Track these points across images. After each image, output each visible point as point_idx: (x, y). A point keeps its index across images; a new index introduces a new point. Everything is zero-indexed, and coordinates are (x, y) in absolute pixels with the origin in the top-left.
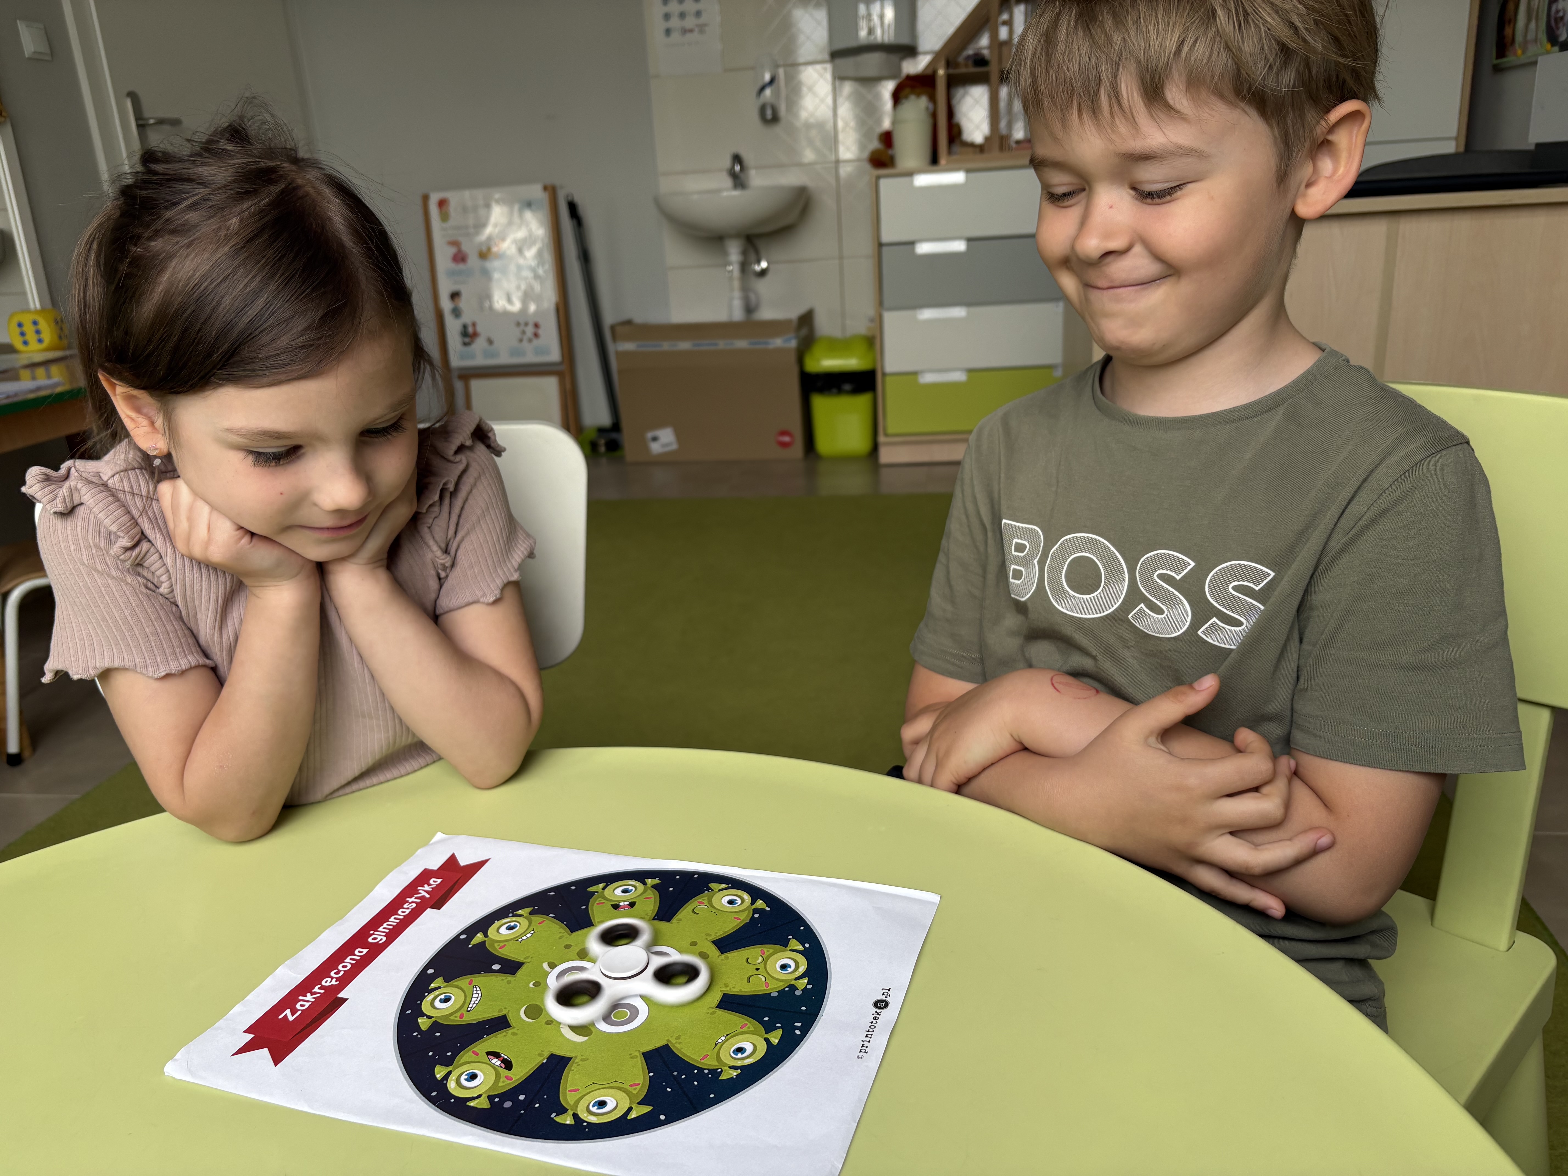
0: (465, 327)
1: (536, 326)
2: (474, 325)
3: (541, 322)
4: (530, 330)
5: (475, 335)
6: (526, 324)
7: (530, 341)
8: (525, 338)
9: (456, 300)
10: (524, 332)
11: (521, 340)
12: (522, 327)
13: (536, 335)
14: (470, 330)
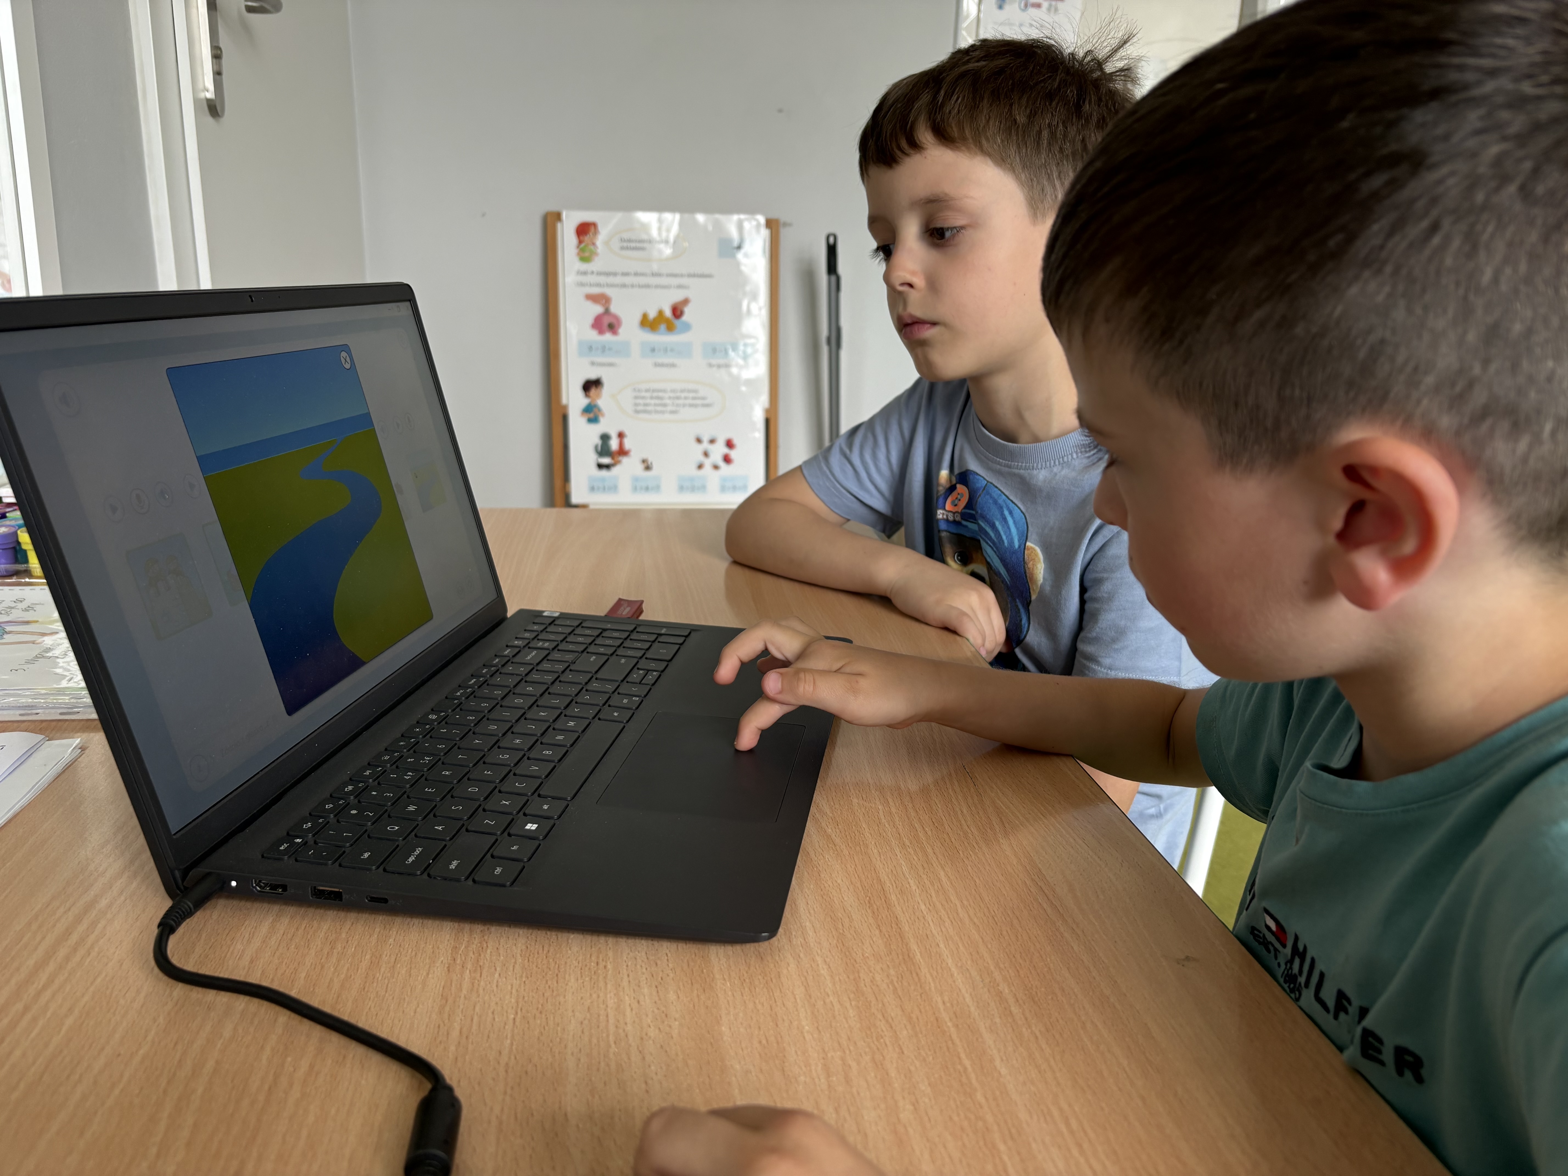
0: (605, 438)
1: (730, 444)
2: (621, 435)
3: (736, 441)
4: (719, 450)
5: (622, 452)
6: (712, 441)
7: (716, 467)
8: (708, 463)
9: (593, 391)
10: (706, 454)
11: (700, 467)
12: (705, 445)
13: (727, 459)
14: (614, 444)
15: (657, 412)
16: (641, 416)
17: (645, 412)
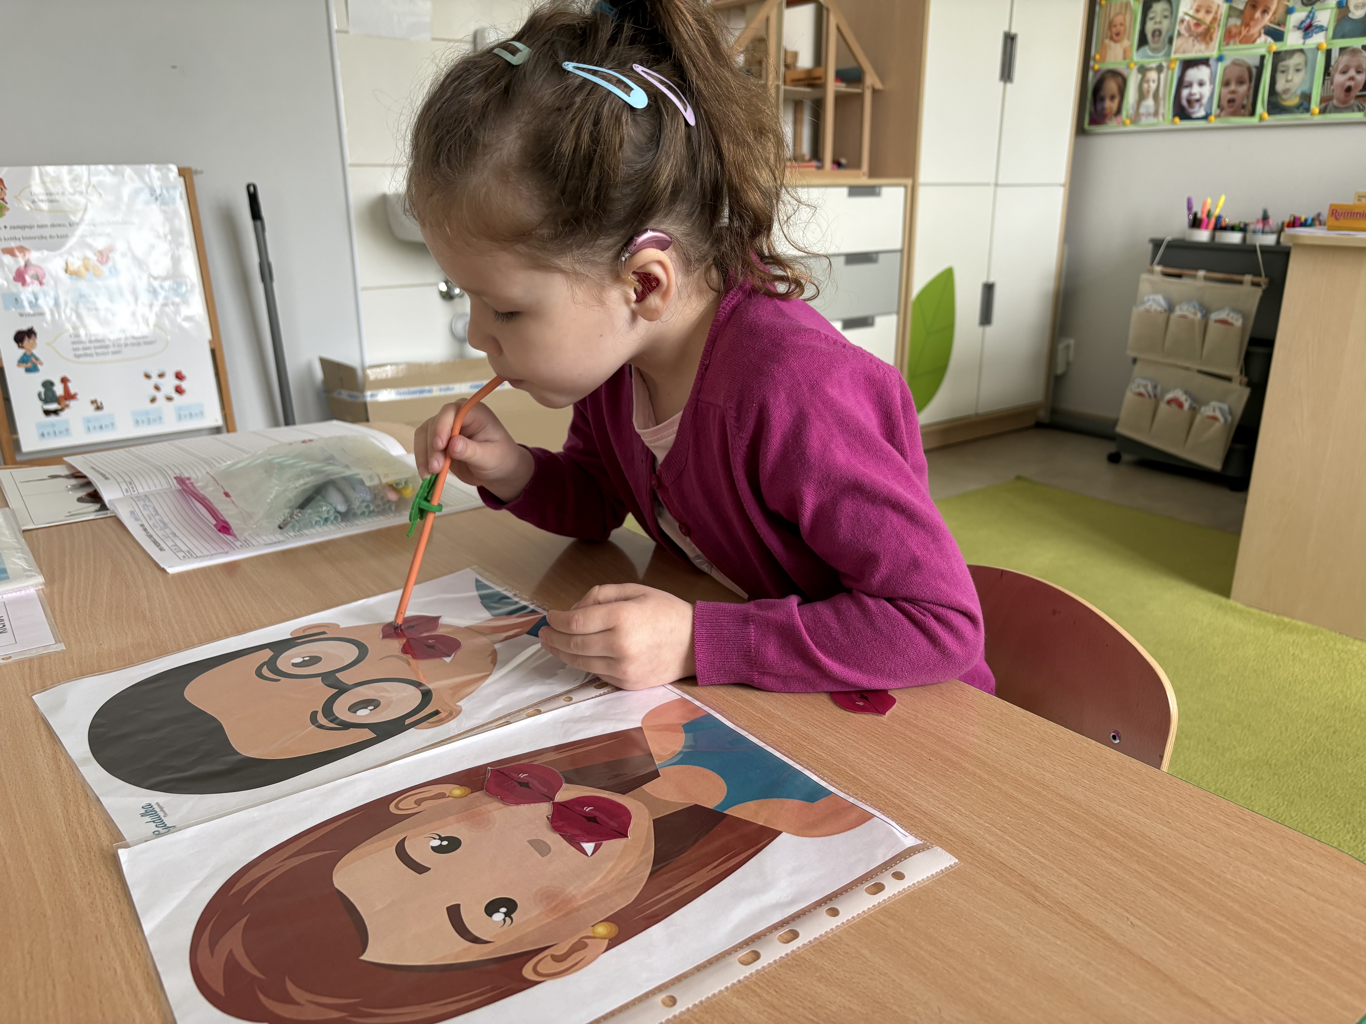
0: (48, 385)
1: (179, 376)
2: (64, 381)
3: (184, 373)
4: (169, 383)
5: (69, 396)
6: (161, 375)
7: (169, 399)
8: (160, 396)
9: (26, 342)
10: (157, 388)
11: (153, 400)
12: (155, 380)
13: (179, 390)
14: (59, 390)
15: (97, 354)
16: (82, 359)
17: (86, 355)
